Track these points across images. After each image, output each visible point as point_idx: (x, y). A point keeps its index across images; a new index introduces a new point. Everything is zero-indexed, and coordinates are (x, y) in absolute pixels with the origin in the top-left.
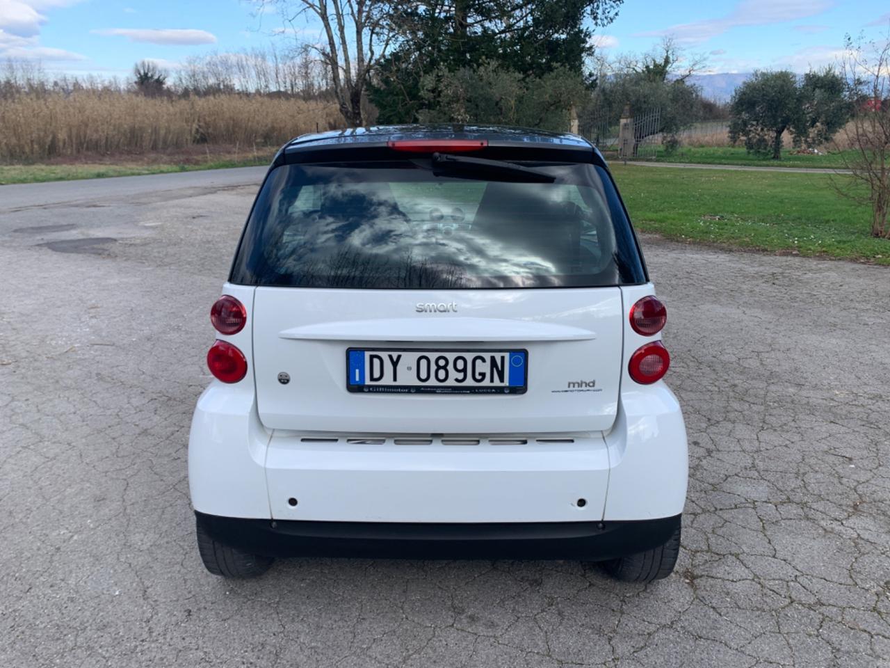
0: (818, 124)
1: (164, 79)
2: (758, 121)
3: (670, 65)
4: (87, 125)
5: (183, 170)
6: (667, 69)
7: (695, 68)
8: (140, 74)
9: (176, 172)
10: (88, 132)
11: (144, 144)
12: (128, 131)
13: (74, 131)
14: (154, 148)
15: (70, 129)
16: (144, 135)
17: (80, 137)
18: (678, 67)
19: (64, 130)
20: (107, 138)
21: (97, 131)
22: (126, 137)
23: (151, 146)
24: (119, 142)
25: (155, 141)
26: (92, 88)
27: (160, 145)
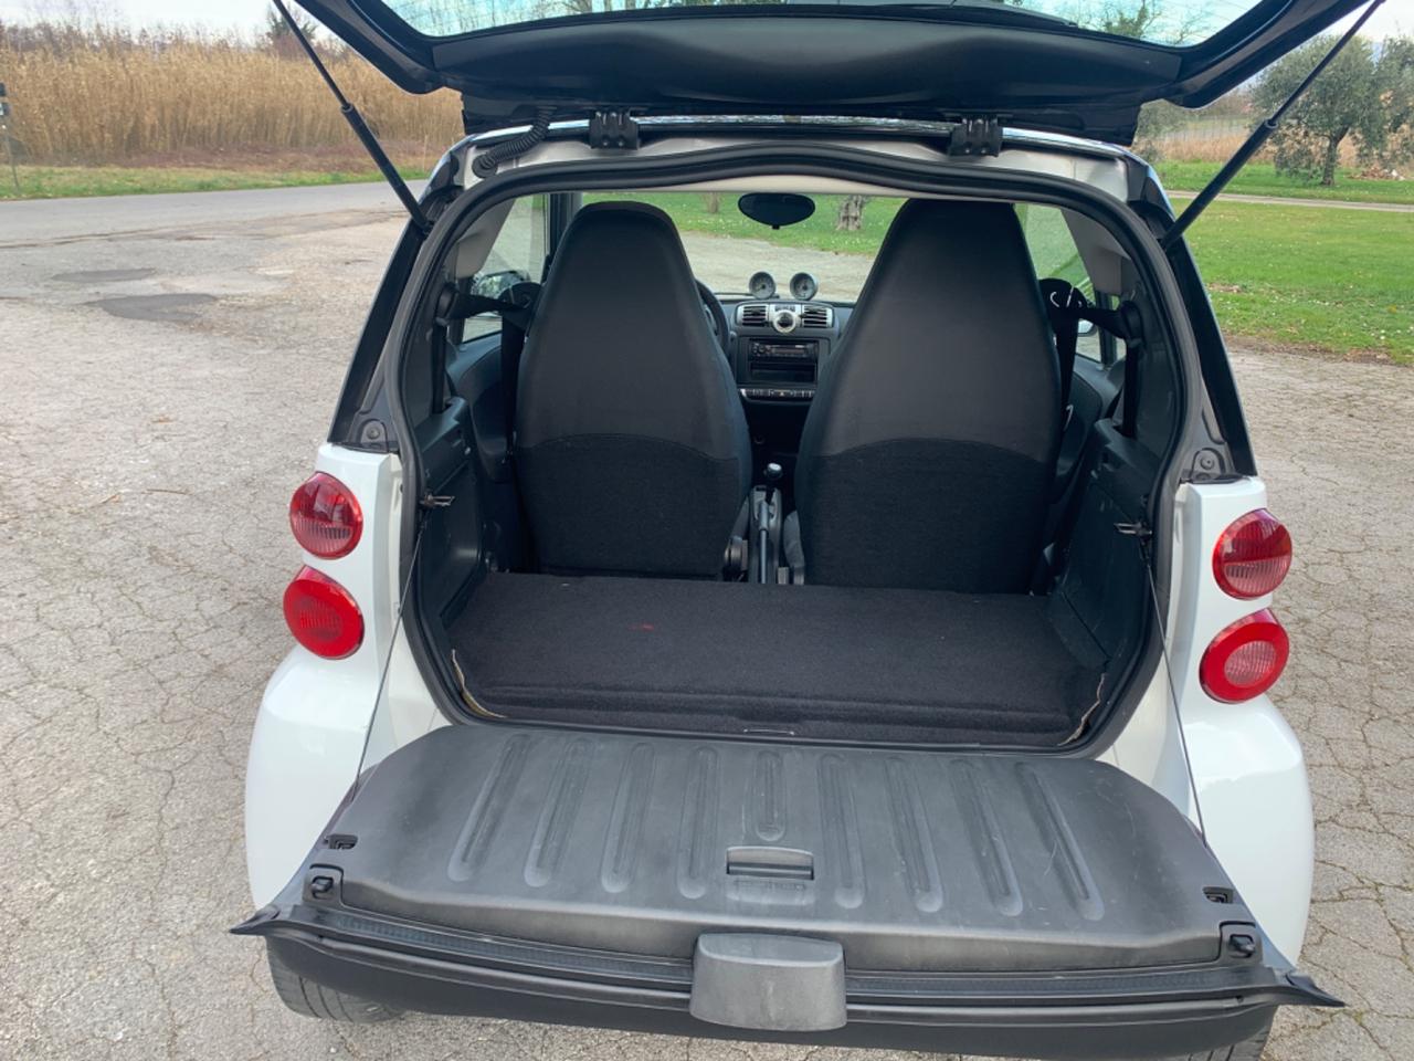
0: (1404, 126)
1: (314, 29)
2: (1299, 119)
3: (1147, 22)
4: (188, 103)
5: (337, 181)
6: (1143, 27)
7: (1192, 28)
8: (275, 20)
9: (325, 183)
10: (190, 113)
11: (278, 137)
12: (253, 114)
13: (168, 113)
14: (295, 143)
15: (162, 110)
16: (278, 121)
17: (177, 121)
18: (1162, 27)
19: (153, 109)
20: (219, 125)
21: (204, 113)
22: (250, 126)
23: (289, 140)
24: (239, 132)
25: (296, 131)
26: (198, 41)
27: (304, 138)
